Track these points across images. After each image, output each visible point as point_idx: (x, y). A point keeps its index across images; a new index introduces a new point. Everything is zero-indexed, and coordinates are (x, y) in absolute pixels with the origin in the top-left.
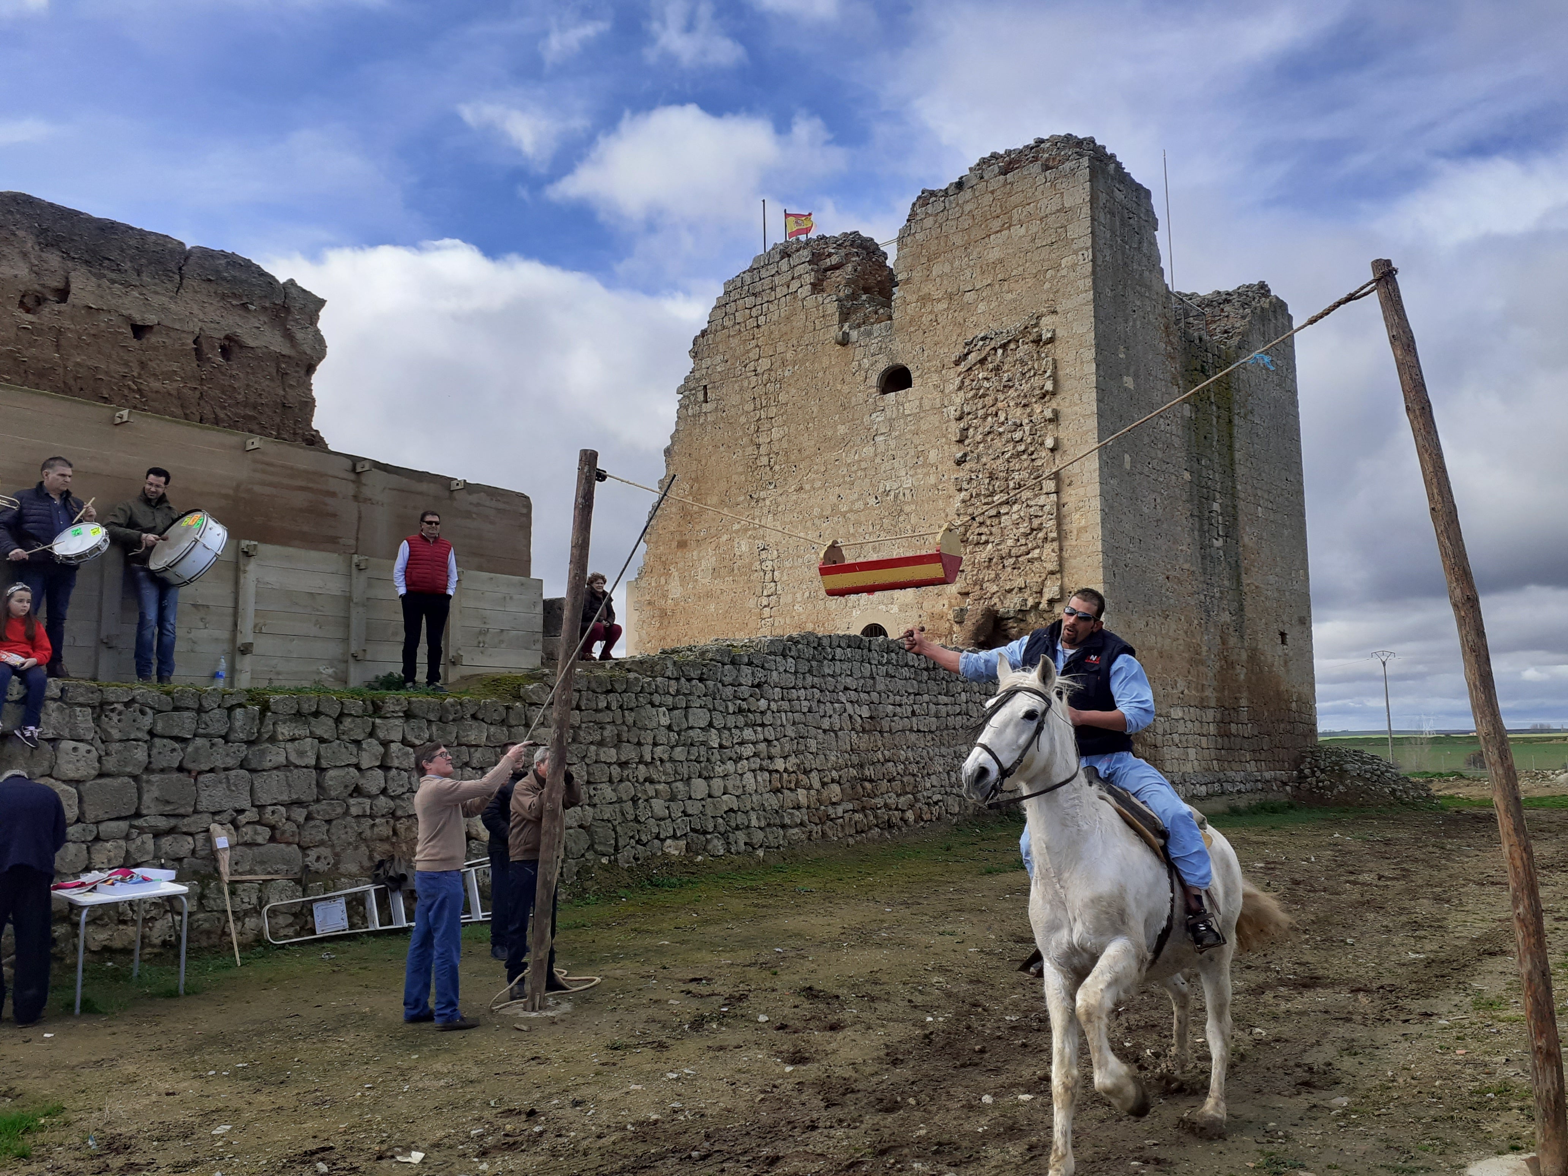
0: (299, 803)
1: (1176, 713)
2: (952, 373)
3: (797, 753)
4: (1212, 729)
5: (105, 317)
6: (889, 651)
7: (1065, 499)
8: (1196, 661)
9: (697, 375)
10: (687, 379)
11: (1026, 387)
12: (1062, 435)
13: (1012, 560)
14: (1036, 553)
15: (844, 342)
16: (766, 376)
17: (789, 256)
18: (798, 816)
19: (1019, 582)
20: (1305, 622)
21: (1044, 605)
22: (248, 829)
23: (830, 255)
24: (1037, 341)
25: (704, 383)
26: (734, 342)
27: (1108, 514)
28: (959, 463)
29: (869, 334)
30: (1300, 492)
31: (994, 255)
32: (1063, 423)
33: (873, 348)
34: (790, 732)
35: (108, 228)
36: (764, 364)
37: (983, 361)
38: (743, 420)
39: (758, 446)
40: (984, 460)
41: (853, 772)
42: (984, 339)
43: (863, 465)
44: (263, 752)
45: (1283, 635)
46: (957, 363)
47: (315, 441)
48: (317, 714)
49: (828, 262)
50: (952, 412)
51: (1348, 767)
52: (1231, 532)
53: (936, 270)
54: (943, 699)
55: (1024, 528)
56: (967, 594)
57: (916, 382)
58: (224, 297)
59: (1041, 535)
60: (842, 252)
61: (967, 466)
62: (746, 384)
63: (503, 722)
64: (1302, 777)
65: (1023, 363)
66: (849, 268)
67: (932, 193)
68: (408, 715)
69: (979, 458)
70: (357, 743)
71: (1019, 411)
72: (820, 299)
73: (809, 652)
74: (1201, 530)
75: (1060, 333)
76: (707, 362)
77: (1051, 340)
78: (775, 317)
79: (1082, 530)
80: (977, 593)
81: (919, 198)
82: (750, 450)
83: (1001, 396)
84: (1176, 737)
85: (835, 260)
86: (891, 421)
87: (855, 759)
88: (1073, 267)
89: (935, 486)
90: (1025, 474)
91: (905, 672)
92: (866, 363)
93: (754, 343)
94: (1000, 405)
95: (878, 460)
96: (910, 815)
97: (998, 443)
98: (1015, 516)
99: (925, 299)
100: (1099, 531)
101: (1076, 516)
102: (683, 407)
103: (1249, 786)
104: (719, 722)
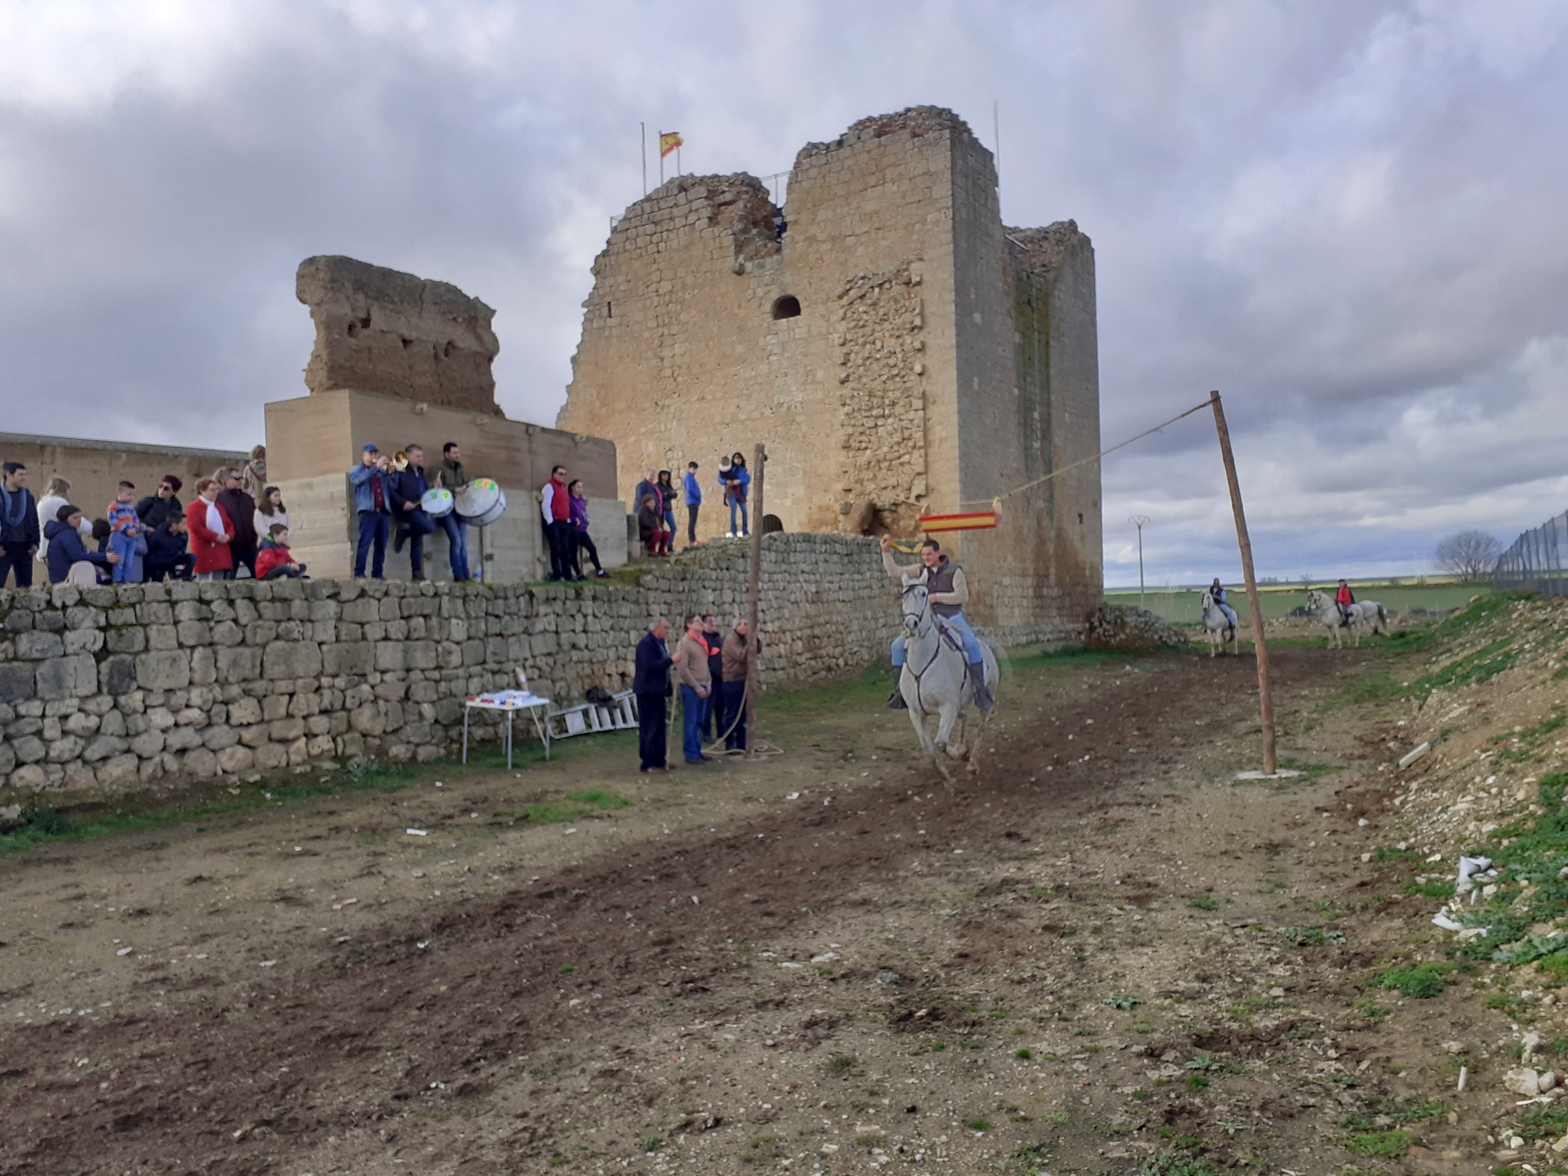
0: (549, 654)
1: (1007, 581)
2: (836, 305)
3: (779, 618)
4: (1031, 592)
5: (390, 336)
6: (826, 543)
7: (930, 413)
8: (1019, 540)
9: (601, 292)
10: (591, 295)
11: (898, 321)
12: (927, 362)
13: (887, 464)
14: (906, 458)
15: (740, 272)
16: (667, 298)
17: (686, 190)
18: (783, 662)
19: (893, 481)
20: (1097, 505)
21: (912, 500)
22: (529, 671)
23: (723, 192)
24: (908, 283)
25: (608, 299)
26: (636, 264)
27: (963, 427)
28: (843, 382)
29: (762, 266)
30: (1097, 398)
31: (870, 206)
32: (929, 352)
33: (767, 279)
34: (775, 604)
35: (387, 274)
36: (666, 286)
37: (862, 297)
38: (647, 335)
39: (662, 359)
40: (864, 380)
41: (808, 632)
42: (863, 278)
43: (760, 380)
44: (533, 624)
45: (1080, 516)
46: (840, 297)
47: (497, 412)
48: (555, 599)
49: (722, 199)
50: (836, 338)
51: (1128, 619)
52: (1046, 435)
53: (821, 215)
54: (856, 577)
55: (897, 437)
56: (850, 490)
57: (803, 311)
58: (443, 313)
59: (911, 443)
60: (734, 190)
61: (849, 385)
62: (648, 303)
63: (636, 602)
64: (1092, 629)
65: (896, 301)
66: (740, 204)
67: (815, 146)
68: (594, 598)
69: (860, 377)
70: (573, 616)
71: (893, 341)
72: (717, 233)
73: (782, 547)
74: (1025, 435)
75: (926, 277)
76: (610, 281)
77: (919, 283)
78: (675, 245)
79: (943, 440)
80: (858, 488)
81: (804, 149)
82: (654, 362)
83: (878, 328)
84: (1006, 600)
85: (728, 197)
86: (783, 345)
87: (809, 622)
88: (937, 223)
89: (822, 401)
90: (898, 394)
91: (835, 558)
92: (760, 291)
93: (655, 267)
94: (877, 335)
95: (772, 377)
96: (841, 662)
97: (875, 366)
98: (890, 428)
99: (812, 240)
100: (956, 442)
101: (938, 429)
102: (588, 320)
103: (1056, 636)
104: (737, 599)
